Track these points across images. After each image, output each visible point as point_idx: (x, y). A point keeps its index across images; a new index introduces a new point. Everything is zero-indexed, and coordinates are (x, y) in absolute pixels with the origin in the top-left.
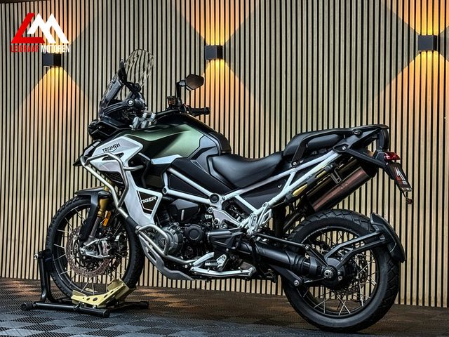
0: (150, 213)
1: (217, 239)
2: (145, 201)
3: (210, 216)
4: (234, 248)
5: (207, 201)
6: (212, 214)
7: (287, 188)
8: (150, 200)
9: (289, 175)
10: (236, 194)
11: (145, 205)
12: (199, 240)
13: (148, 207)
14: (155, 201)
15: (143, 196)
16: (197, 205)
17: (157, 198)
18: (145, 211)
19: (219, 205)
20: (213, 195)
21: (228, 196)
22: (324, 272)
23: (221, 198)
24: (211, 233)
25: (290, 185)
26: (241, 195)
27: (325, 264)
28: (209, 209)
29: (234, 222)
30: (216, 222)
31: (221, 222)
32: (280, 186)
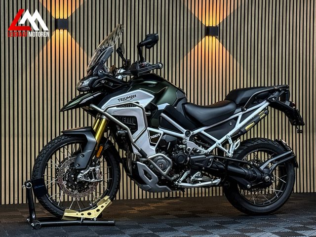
0: (154, 145)
1: (197, 162)
2: (152, 137)
3: (184, 146)
4: (208, 167)
5: (183, 136)
6: (186, 145)
7: (238, 126)
8: (156, 136)
9: (238, 117)
10: (202, 130)
11: (152, 140)
12: (184, 163)
13: (153, 142)
14: (159, 137)
15: (152, 133)
16: (176, 138)
17: (160, 135)
18: (151, 144)
19: (188, 138)
20: (186, 132)
21: (196, 132)
22: (264, 178)
23: (191, 133)
24: (192, 158)
25: (240, 123)
26: (205, 131)
27: (264, 173)
28: (184, 140)
29: (201, 149)
30: (189, 150)
31: (191, 149)
32: (231, 124)
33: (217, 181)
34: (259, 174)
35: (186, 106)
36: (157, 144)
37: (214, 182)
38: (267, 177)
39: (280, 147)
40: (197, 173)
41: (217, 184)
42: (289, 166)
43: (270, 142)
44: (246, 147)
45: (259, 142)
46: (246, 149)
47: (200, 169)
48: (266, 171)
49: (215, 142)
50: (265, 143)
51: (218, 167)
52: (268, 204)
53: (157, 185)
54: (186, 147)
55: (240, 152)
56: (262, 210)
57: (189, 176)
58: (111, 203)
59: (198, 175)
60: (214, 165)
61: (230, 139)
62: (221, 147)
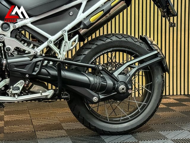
1: (17, 66)
4: (34, 73)
6: (3, 42)
7: (81, 16)
9: (80, 4)
19: (8, 34)
20: (3, 24)
21: (19, 24)
22: (118, 88)
23: (12, 25)
24: (9, 61)
25: (83, 12)
26: (32, 23)
27: (117, 81)
29: (28, 49)
30: (9, 49)
31: (12, 49)
32: (71, 13)
33: (50, 93)
34: (110, 82)
37: (44, 94)
38: (122, 87)
39: (143, 46)
40: (19, 82)
41: (49, 97)
42: (155, 71)
43: (129, 40)
44: (95, 46)
45: (114, 38)
46: (95, 48)
47: (22, 76)
48: (121, 78)
49: (47, 39)
50: (122, 41)
51: (49, 74)
52: (126, 120)
54: (4, 46)
55: (86, 52)
56: (118, 129)
57: (7, 87)
59: (20, 84)
60: (44, 71)
61: (66, 34)
62: (52, 46)
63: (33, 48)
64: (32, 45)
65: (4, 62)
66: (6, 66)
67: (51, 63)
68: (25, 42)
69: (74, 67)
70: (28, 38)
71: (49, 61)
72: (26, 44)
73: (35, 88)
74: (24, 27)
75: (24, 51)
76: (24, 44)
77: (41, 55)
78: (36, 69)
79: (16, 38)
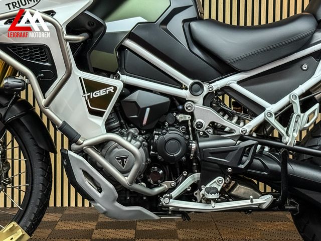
0: (100, 114)
1: (214, 154)
2: (94, 95)
3: (188, 117)
4: (242, 166)
6: (192, 114)
8: (102, 92)
10: (232, 81)
12: (180, 156)
14: (111, 95)
15: (90, 86)
19: (200, 100)
20: (193, 84)
21: (218, 84)
23: (206, 87)
26: (239, 83)
28: (187, 104)
29: (229, 124)
30: (200, 125)
31: (206, 125)
32: (305, 67)
33: (265, 200)
35: (194, 25)
36: (108, 112)
37: (256, 201)
40: (216, 180)
41: (264, 206)
47: (221, 170)
49: (263, 109)
51: (266, 168)
53: (117, 204)
54: (193, 119)
57: (195, 186)
58: (27, 237)
59: (218, 183)
60: (257, 162)
61: (297, 101)
62: (273, 121)
63: (238, 123)
64: (236, 119)
65: (194, 146)
66: (195, 153)
67: (267, 149)
68: (225, 112)
69: (306, 157)
70: (228, 106)
71: (263, 145)
72: (226, 117)
73: (240, 190)
74: (226, 89)
75: (223, 127)
76: (223, 116)
77: (250, 135)
78: (244, 158)
79: (211, 106)
